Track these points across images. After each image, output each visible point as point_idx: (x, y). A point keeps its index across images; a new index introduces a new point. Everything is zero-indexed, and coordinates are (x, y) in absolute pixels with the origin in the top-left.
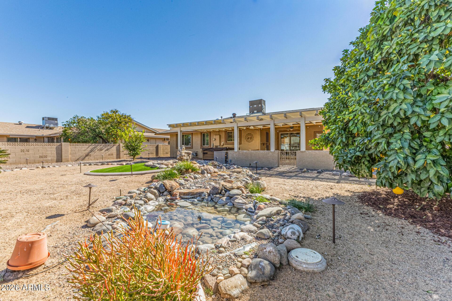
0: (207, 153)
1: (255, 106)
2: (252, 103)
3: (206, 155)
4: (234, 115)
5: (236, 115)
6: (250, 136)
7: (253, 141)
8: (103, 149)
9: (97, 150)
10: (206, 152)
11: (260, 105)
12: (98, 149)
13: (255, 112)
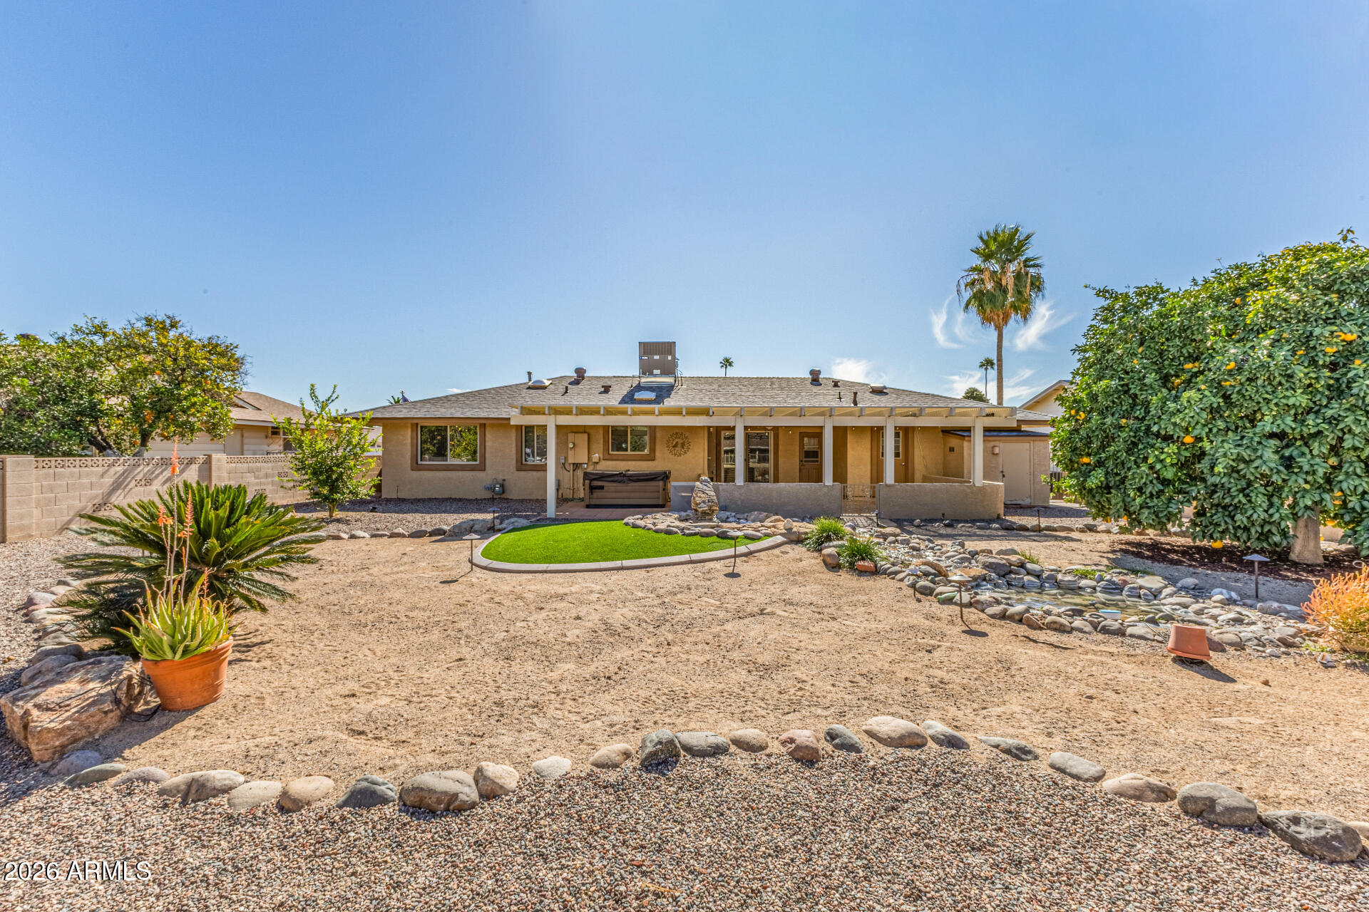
0: (602, 488)
1: (657, 357)
2: (647, 349)
3: (597, 493)
4: (580, 373)
5: (585, 371)
6: (680, 441)
7: (690, 454)
8: (157, 477)
9: (133, 483)
10: (596, 483)
11: (670, 358)
12: (138, 478)
13: (657, 372)
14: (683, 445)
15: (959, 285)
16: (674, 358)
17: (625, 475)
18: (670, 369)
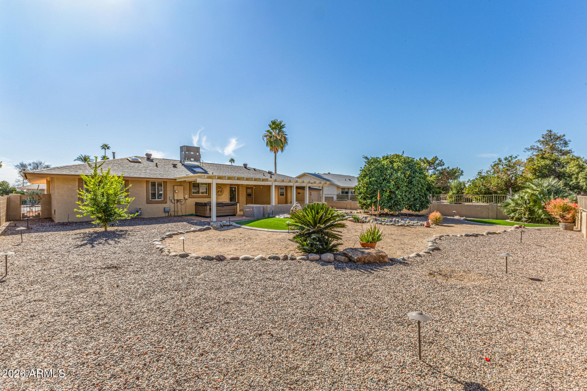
1: (192, 153)
2: (185, 149)
4: (149, 156)
13: (192, 159)
14: (221, 191)
15: (263, 136)
16: (199, 154)
17: (223, 204)
18: (197, 159)
